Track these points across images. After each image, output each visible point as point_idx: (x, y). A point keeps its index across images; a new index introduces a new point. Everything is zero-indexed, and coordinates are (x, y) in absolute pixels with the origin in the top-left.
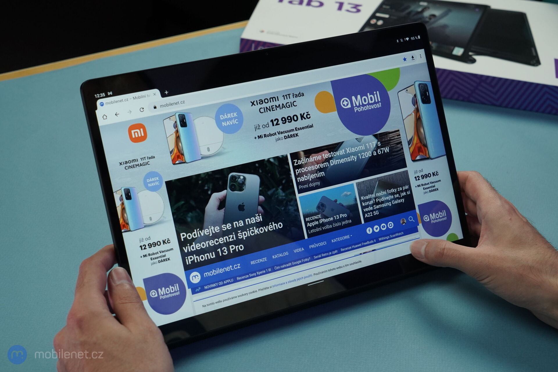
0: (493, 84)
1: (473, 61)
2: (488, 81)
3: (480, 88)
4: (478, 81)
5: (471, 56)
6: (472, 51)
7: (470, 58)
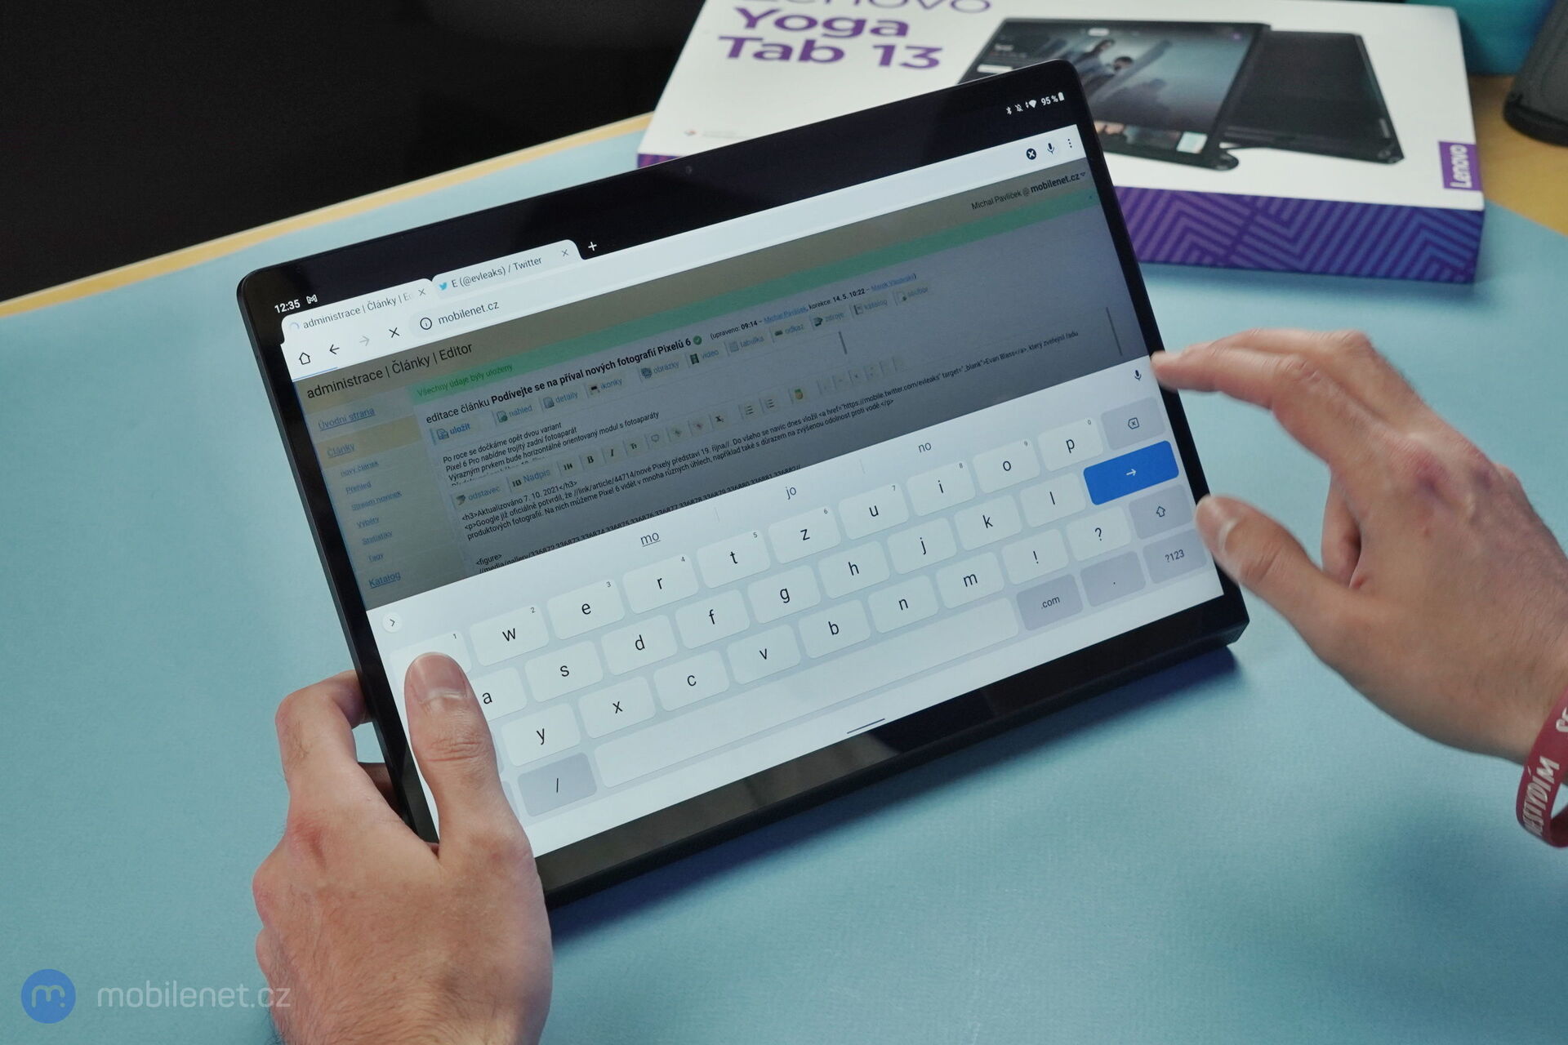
0: (1285, 216)
1: (1233, 163)
2: (1273, 210)
3: (1253, 229)
4: (1246, 212)
5: (1225, 151)
6: (1226, 140)
7: (1224, 157)
